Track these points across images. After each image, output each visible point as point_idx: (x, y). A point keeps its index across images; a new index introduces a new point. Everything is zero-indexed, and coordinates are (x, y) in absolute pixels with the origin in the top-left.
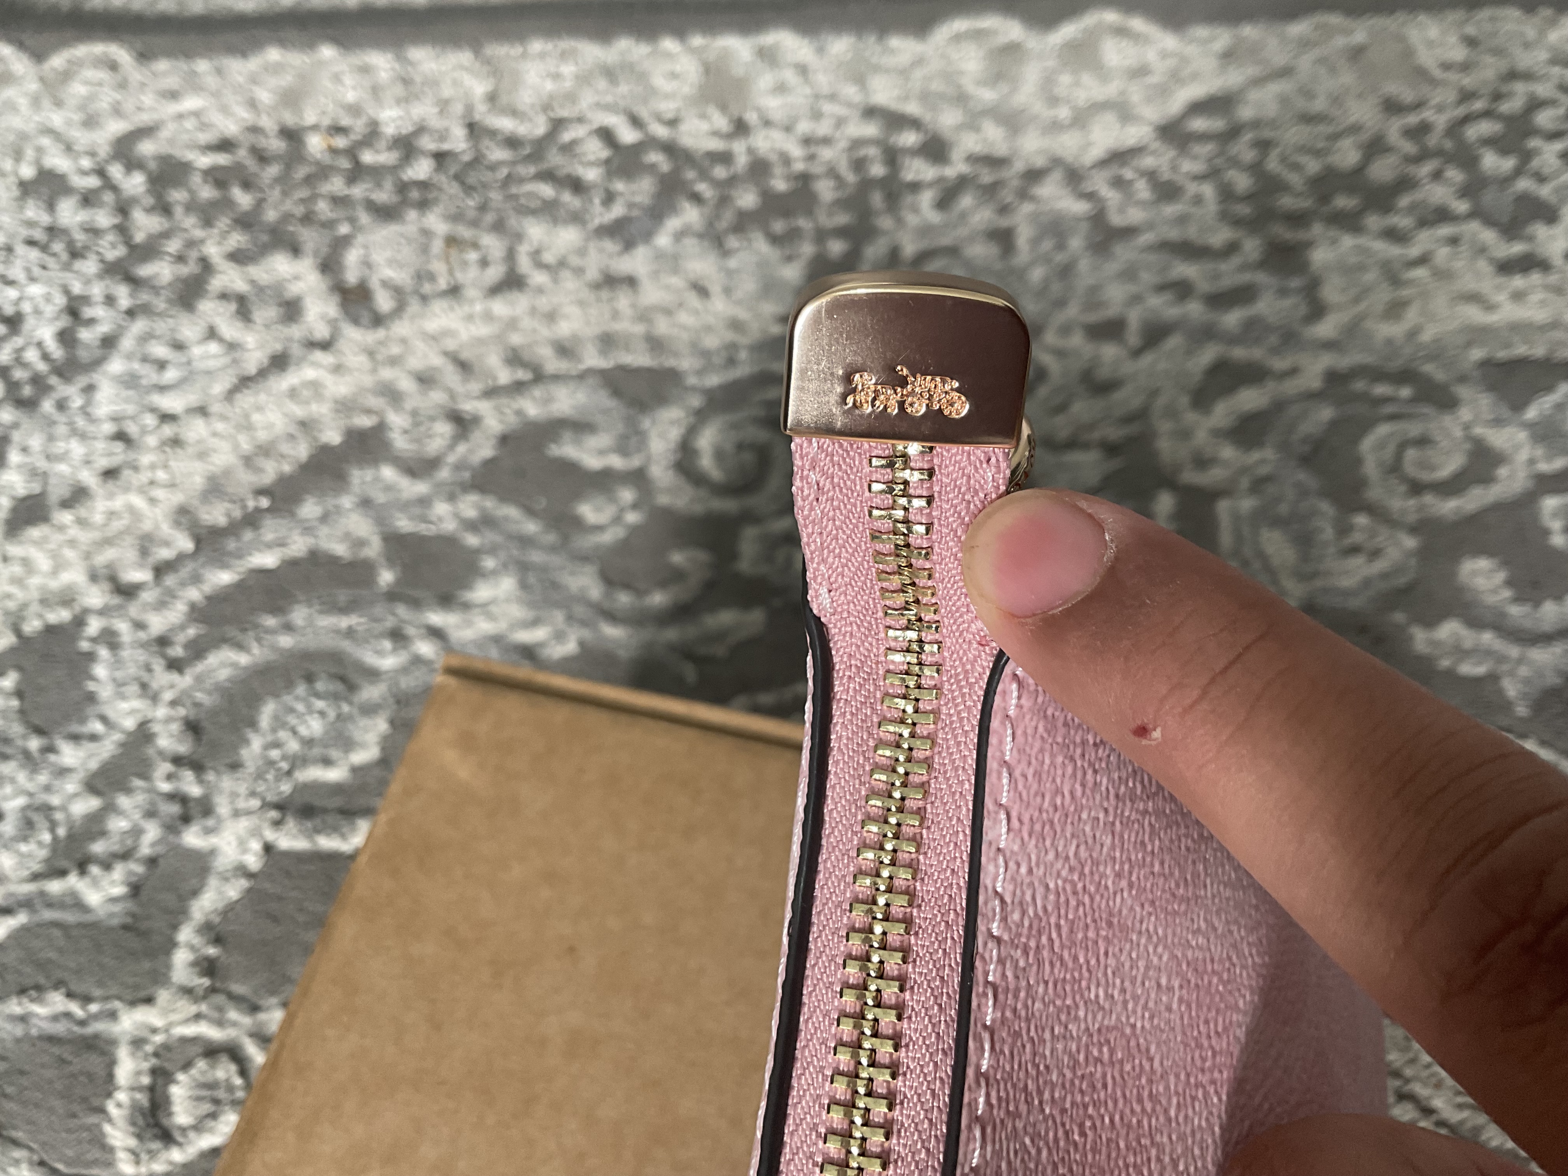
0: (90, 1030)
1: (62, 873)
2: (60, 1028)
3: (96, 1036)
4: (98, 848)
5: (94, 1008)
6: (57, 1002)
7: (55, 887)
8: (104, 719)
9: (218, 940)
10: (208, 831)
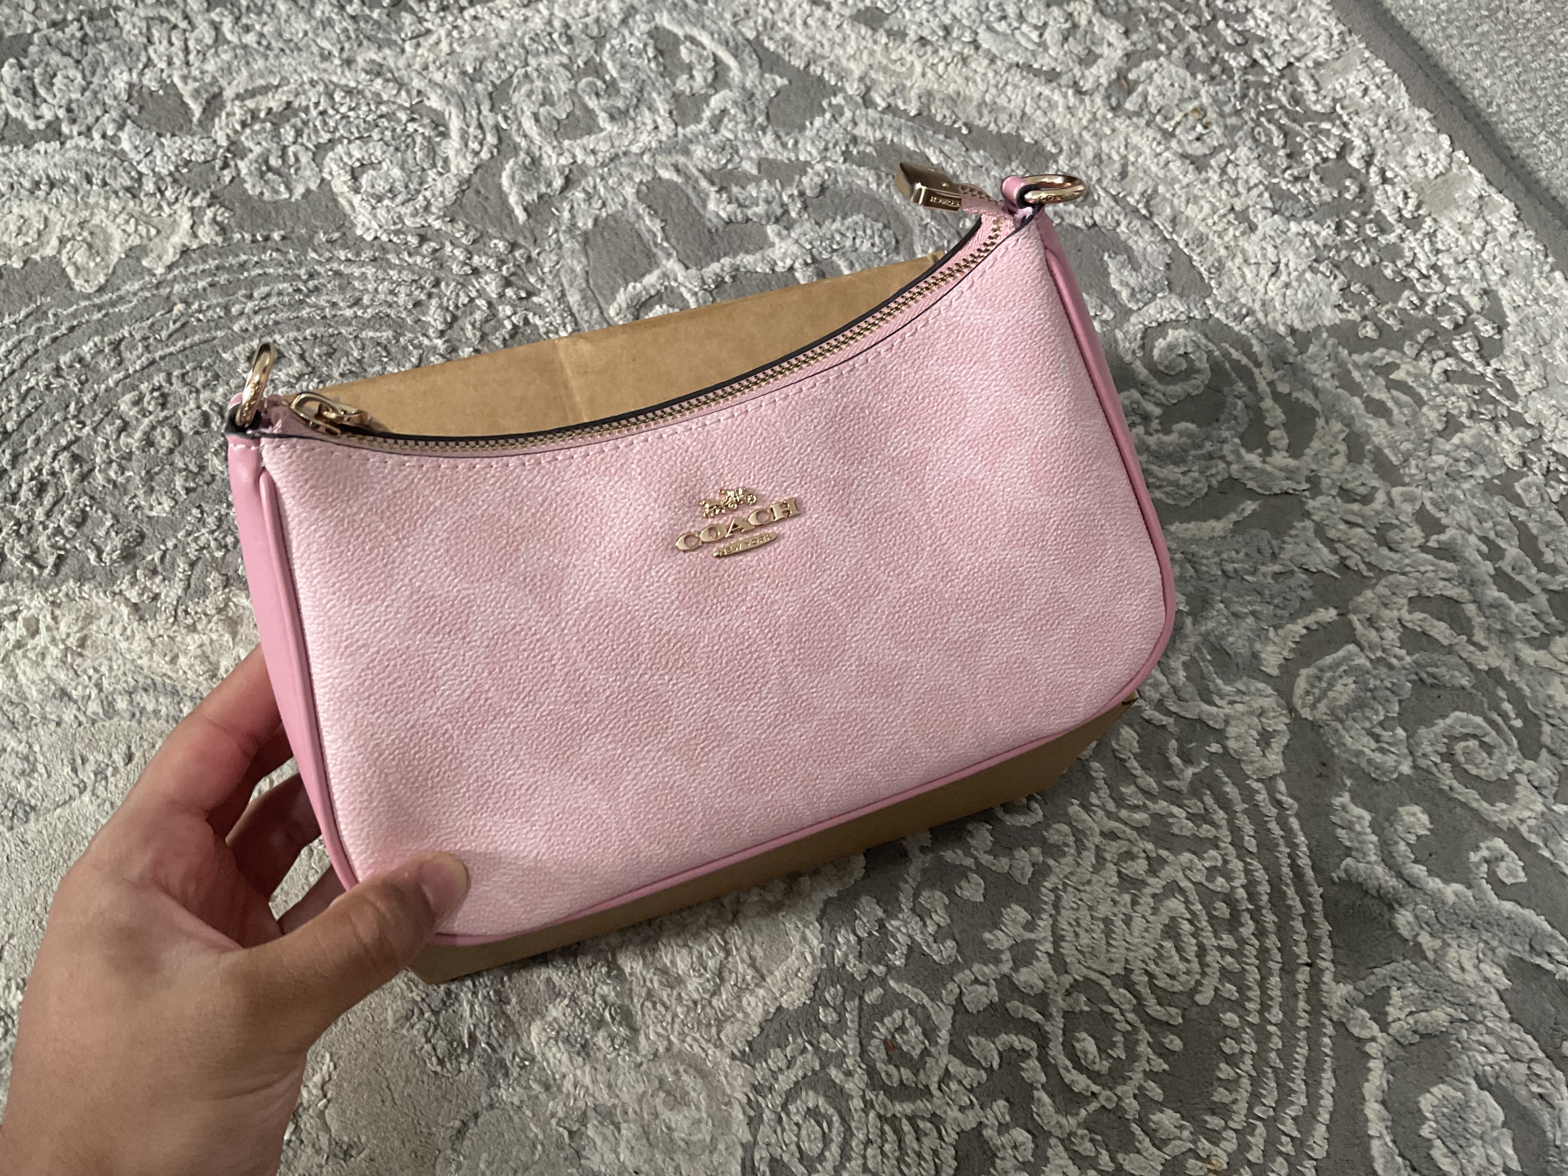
0: (655, 250)
1: (713, 183)
2: (647, 236)
3: (655, 255)
4: (735, 190)
5: (665, 244)
6: (657, 226)
7: (704, 184)
8: (796, 143)
9: (734, 278)
10: (779, 234)
